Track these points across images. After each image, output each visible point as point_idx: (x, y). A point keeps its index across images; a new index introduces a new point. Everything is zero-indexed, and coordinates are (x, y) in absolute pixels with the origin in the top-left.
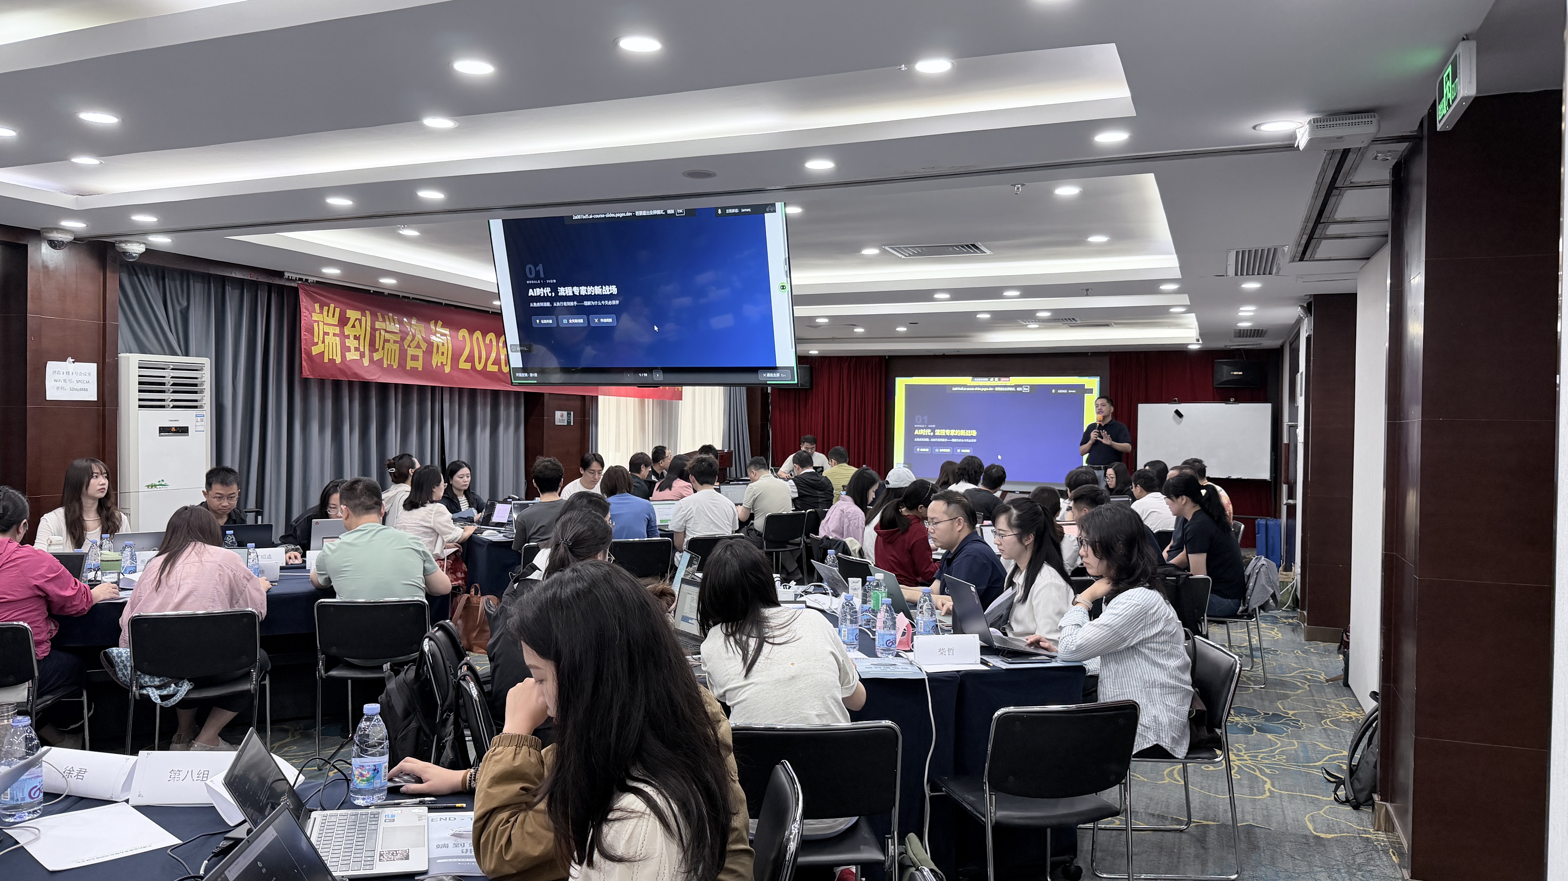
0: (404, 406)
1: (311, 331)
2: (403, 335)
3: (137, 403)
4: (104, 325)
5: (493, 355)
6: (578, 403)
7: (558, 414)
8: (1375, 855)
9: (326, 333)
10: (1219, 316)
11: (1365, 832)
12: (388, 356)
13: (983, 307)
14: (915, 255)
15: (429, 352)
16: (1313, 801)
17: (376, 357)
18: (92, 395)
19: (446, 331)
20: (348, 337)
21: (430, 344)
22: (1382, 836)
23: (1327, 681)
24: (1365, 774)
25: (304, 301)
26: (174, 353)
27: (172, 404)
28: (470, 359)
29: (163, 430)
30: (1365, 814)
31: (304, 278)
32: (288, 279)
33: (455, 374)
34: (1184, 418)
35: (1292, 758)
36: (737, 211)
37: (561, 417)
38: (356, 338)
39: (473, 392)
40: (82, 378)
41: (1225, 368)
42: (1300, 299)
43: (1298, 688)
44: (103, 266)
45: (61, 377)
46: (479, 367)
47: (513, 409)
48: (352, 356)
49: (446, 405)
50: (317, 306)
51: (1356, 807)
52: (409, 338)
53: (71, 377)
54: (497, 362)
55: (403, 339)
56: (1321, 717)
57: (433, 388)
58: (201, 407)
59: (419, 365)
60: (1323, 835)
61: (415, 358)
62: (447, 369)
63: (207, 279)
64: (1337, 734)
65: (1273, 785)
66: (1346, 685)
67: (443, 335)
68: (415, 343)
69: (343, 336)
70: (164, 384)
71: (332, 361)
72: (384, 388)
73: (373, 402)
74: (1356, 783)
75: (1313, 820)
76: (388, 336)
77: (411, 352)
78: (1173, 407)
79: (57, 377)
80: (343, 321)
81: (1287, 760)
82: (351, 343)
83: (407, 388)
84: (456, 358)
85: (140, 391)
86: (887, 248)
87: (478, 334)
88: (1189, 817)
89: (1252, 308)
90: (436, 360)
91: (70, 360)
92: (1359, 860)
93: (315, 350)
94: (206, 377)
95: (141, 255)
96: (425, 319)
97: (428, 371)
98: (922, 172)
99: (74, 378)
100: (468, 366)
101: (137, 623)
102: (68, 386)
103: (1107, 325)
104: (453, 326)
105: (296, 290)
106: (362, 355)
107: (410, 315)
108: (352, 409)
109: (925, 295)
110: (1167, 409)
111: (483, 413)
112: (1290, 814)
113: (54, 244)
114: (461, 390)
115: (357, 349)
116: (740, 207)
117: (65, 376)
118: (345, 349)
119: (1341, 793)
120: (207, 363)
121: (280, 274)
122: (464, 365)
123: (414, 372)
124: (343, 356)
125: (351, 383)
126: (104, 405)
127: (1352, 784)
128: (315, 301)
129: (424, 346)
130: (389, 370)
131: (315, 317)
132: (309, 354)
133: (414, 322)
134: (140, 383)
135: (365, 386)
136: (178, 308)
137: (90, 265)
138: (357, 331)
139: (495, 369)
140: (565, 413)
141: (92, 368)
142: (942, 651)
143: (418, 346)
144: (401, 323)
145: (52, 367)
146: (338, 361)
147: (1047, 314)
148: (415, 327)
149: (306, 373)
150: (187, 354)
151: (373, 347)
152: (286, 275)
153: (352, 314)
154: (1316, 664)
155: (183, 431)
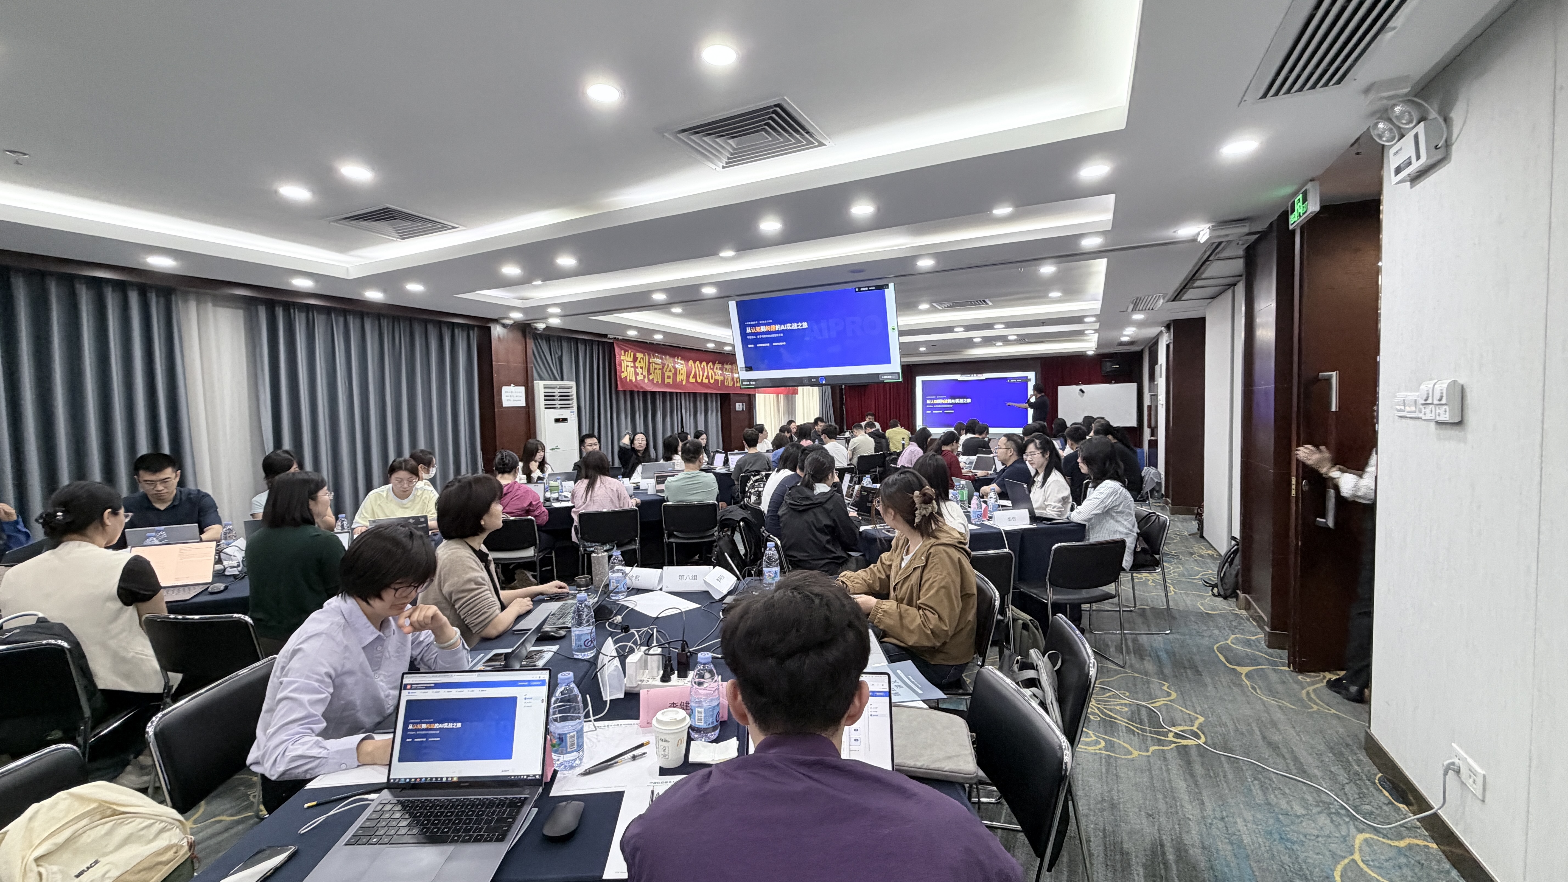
0: (663, 403)
1: (621, 365)
2: (663, 365)
3: (544, 406)
4: (527, 367)
5: (706, 374)
6: (747, 398)
7: (737, 404)
8: (1243, 621)
9: (627, 366)
10: (1111, 335)
11: (1234, 610)
12: (657, 377)
13: (977, 335)
14: (948, 307)
15: (675, 374)
16: (1199, 596)
17: (651, 377)
18: (522, 403)
19: (683, 362)
20: (637, 367)
21: (676, 369)
22: (1244, 612)
23: (1190, 535)
24: (1230, 580)
25: (617, 350)
26: (556, 379)
27: (559, 406)
28: (695, 377)
29: (557, 420)
30: (1232, 601)
31: (617, 337)
32: (609, 339)
33: (689, 385)
34: (1085, 394)
35: (1181, 575)
36: (867, 289)
37: (739, 406)
38: (641, 368)
39: (695, 394)
40: (518, 394)
41: (1108, 364)
42: (1162, 323)
43: (1174, 539)
44: (525, 337)
45: (509, 394)
46: (699, 381)
47: (714, 403)
48: (640, 378)
49: (683, 402)
50: (623, 352)
51: (1225, 598)
52: (666, 367)
53: (513, 394)
54: (708, 377)
55: (663, 367)
56: (1192, 554)
57: (677, 393)
58: (572, 407)
59: (671, 381)
60: (1210, 612)
61: (669, 377)
62: (684, 383)
63: (569, 339)
64: (1204, 563)
65: (1174, 588)
66: (1202, 537)
67: (682, 364)
68: (668, 370)
69: (635, 367)
70: (554, 396)
71: (631, 381)
72: (653, 394)
73: (649, 401)
74: (1224, 585)
75: (1202, 604)
76: (656, 366)
77: (667, 374)
78: (1078, 388)
79: (507, 394)
80: (635, 359)
81: (1179, 575)
82: (639, 371)
83: (664, 393)
84: (688, 377)
85: (545, 400)
86: (934, 304)
87: (698, 363)
88: (1135, 604)
89: (1134, 329)
90: (679, 378)
91: (512, 385)
92: (1234, 624)
93: (623, 375)
94: (574, 391)
95: (544, 329)
96: (673, 356)
97: (675, 384)
98: (979, 264)
99: (515, 395)
100: (693, 380)
101: (581, 516)
102: (512, 399)
103: (1042, 342)
104: (686, 359)
105: (613, 343)
106: (644, 377)
107: (665, 354)
108: (639, 404)
109: (950, 329)
110: (1076, 388)
111: (701, 405)
112: (1189, 602)
113: (504, 326)
114: (689, 393)
115: (642, 374)
116: (868, 287)
117: (510, 394)
118: (637, 374)
119: (1215, 590)
120: (573, 383)
121: (605, 336)
122: (692, 380)
123: (668, 385)
124: (636, 378)
125: (638, 392)
126: (529, 408)
127: (1222, 585)
128: (622, 349)
129: (673, 370)
130: (657, 384)
131: (622, 358)
132: (620, 377)
133: (668, 357)
134: (545, 396)
135: (645, 393)
136: (557, 356)
137: (519, 335)
138: (642, 364)
139: (707, 381)
140: (741, 404)
141: (522, 389)
142: (1009, 519)
143: (670, 371)
144: (662, 359)
145: (505, 389)
146: (634, 381)
147: (1014, 337)
148: (669, 361)
149: (620, 388)
150: (562, 379)
151: (649, 373)
152: (609, 336)
153: (639, 355)
154: (1181, 527)
155: (565, 420)
